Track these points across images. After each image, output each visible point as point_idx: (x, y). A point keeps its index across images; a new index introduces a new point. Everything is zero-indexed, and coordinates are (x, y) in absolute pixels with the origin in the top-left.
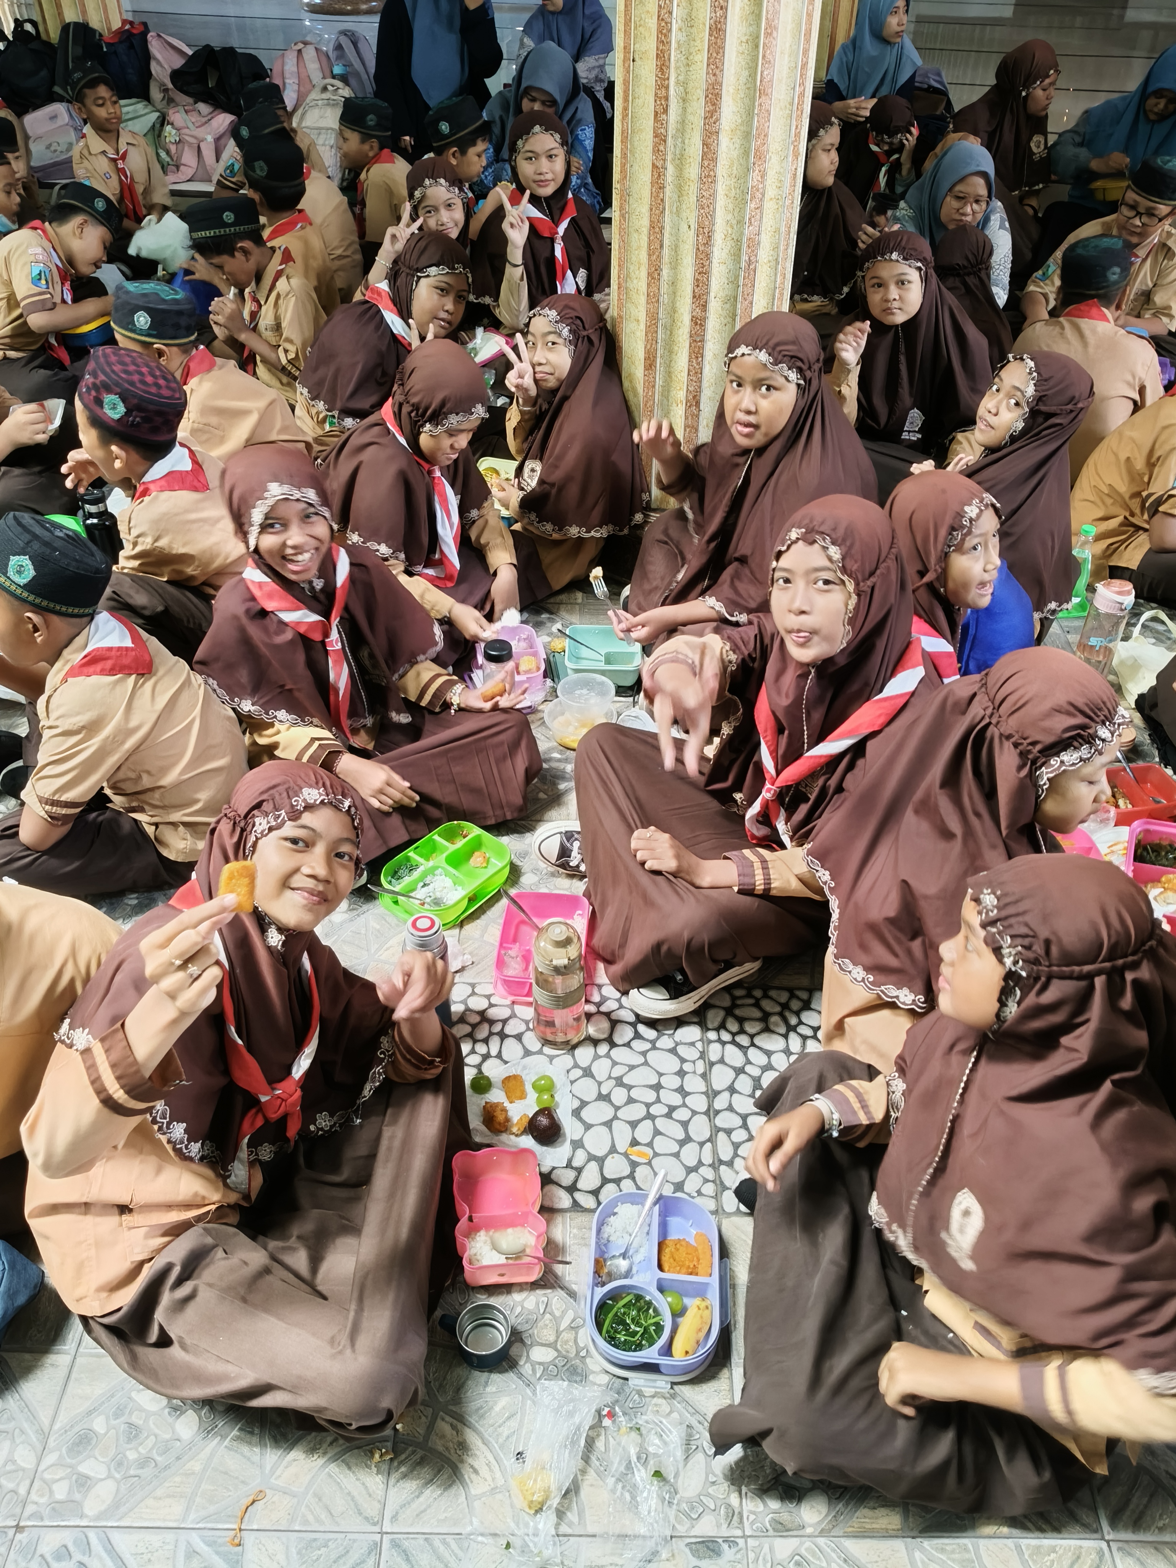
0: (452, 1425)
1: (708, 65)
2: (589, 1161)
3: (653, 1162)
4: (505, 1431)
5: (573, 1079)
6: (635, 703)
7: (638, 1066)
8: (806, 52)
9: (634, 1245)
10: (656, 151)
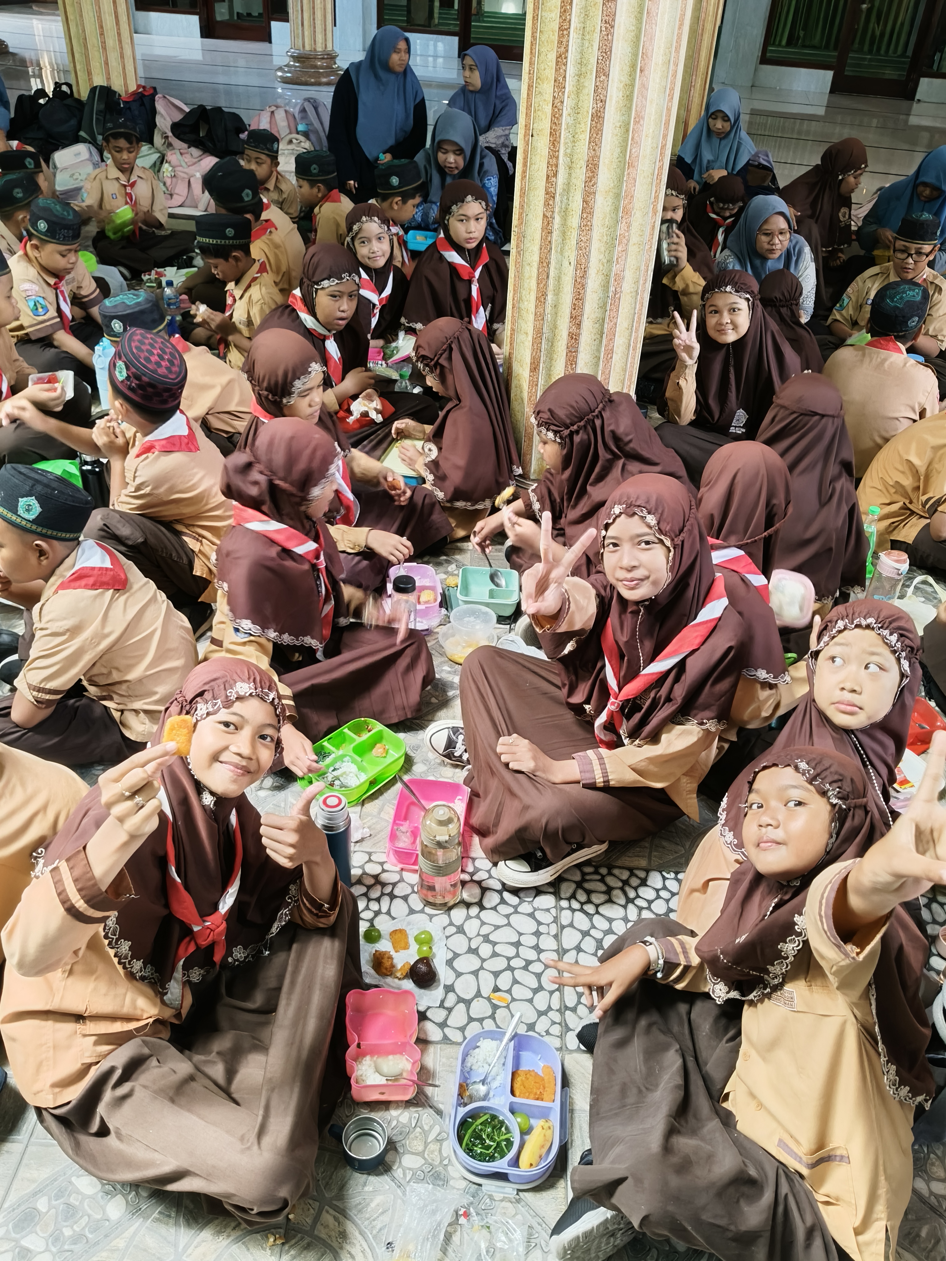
0: (334, 1217)
1: (589, 143)
2: (458, 1002)
3: (511, 1006)
4: (378, 1224)
5: (448, 935)
6: (511, 630)
7: (502, 926)
8: (665, 136)
9: (493, 1073)
10: (547, 204)
